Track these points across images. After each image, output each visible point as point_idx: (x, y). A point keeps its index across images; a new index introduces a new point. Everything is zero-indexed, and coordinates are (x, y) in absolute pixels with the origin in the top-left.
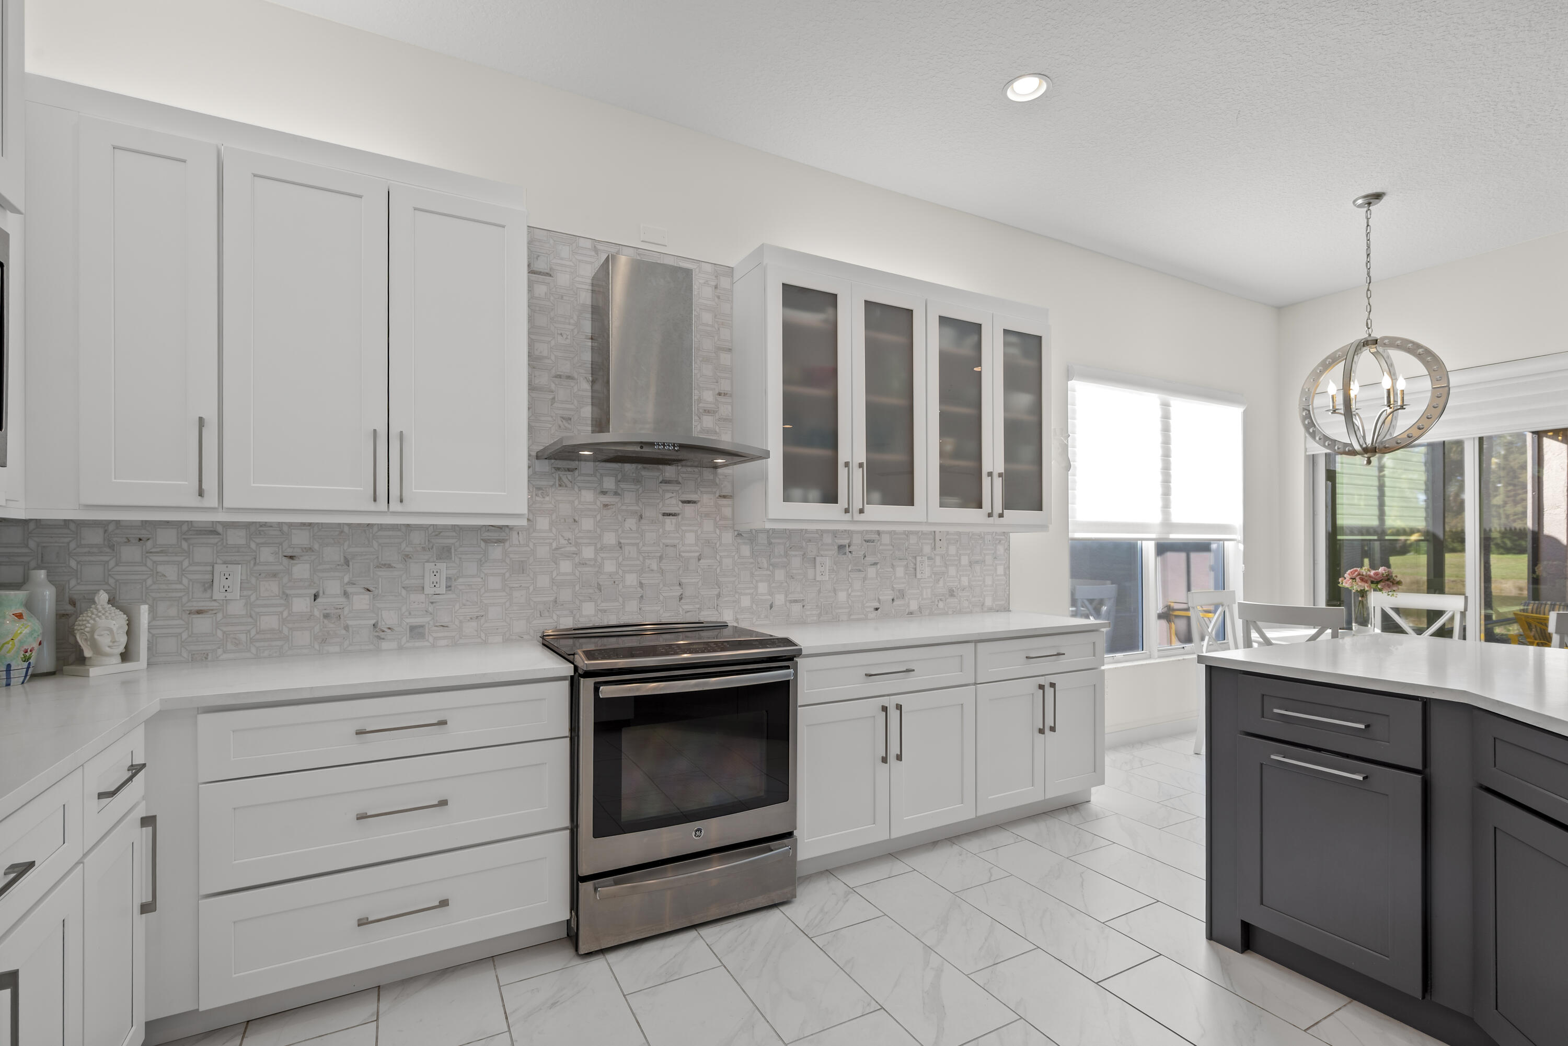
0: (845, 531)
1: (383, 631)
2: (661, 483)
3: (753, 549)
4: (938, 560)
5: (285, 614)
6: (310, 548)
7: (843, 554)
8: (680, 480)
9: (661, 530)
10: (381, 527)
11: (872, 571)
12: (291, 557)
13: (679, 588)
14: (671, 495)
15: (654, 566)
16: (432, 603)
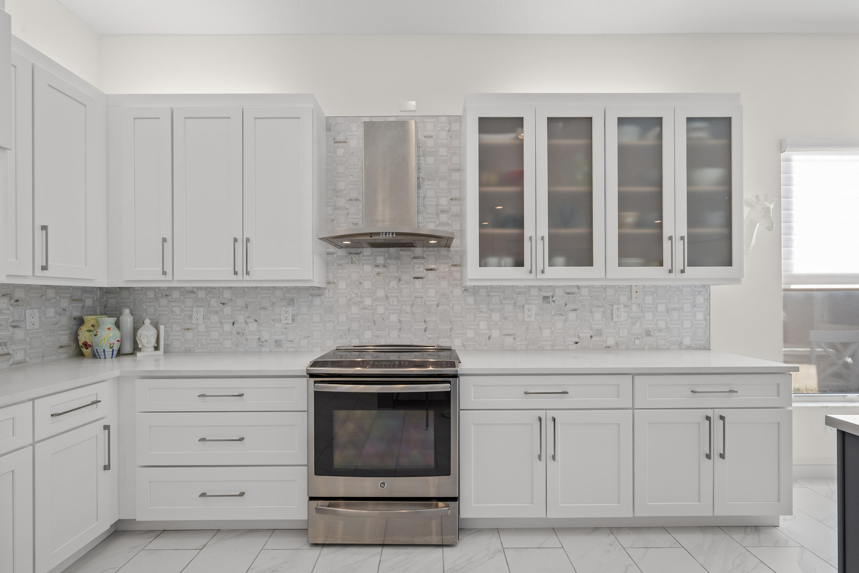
0: (549, 286)
1: (263, 342)
2: (412, 258)
3: (475, 299)
4: (634, 308)
5: (221, 331)
6: (231, 299)
7: (547, 303)
8: (425, 256)
9: (412, 288)
10: (262, 288)
11: (572, 316)
12: (223, 304)
13: (424, 323)
14: (419, 266)
15: (408, 310)
16: (285, 328)
